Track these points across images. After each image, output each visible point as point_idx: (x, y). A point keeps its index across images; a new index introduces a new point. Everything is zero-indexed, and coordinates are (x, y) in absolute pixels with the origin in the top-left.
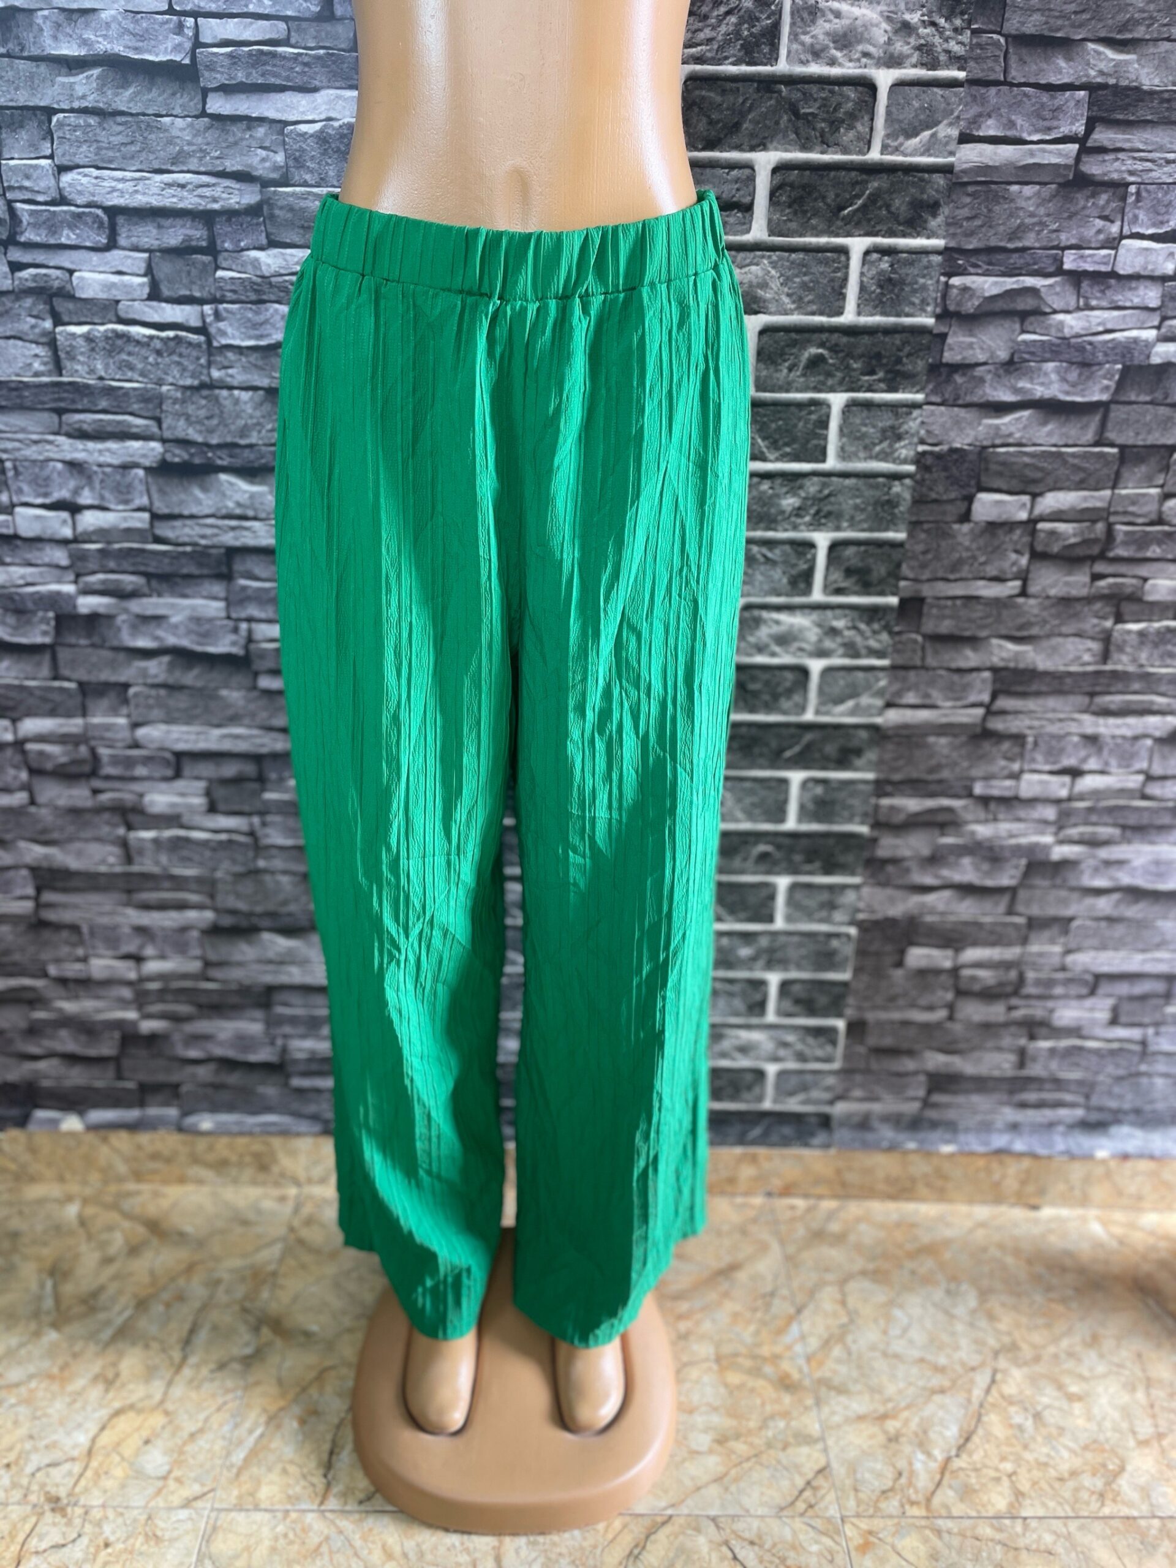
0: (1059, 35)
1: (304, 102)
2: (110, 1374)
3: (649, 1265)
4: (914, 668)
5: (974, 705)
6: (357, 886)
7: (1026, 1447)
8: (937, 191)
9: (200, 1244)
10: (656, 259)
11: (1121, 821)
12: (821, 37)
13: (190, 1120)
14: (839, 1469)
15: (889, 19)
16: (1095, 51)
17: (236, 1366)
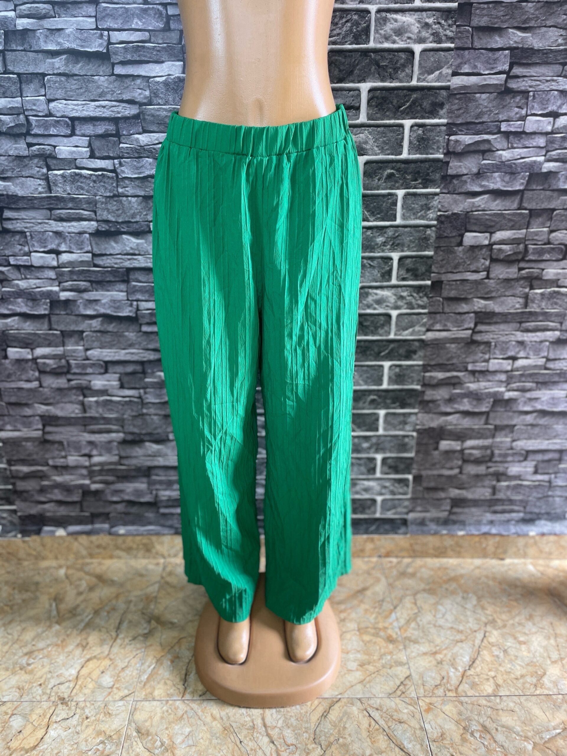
0: (496, 26)
1: (157, 68)
2: (84, 644)
3: (327, 587)
4: (439, 313)
5: (467, 329)
6: (192, 417)
7: (500, 665)
8: (443, 98)
9: (122, 585)
10: (319, 137)
11: (536, 380)
12: (389, 31)
13: (114, 529)
14: (415, 676)
15: (419, 22)
16: (513, 33)
17: (141, 638)
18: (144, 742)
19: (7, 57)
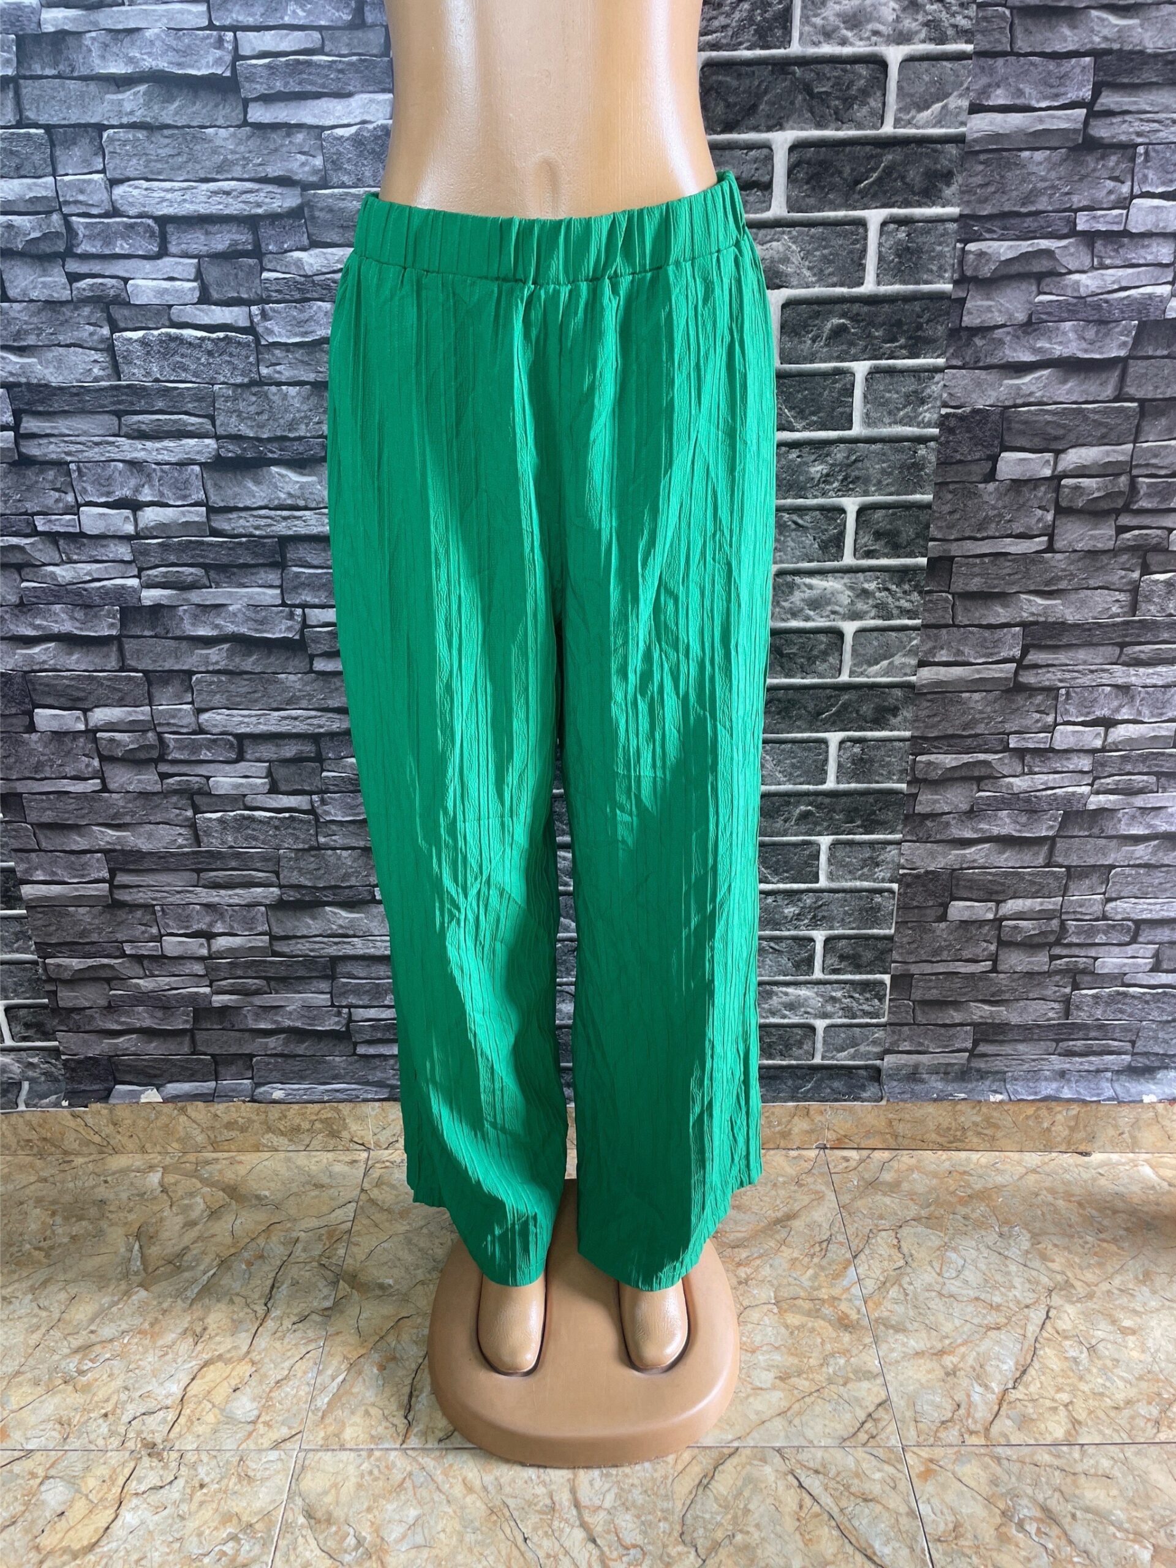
0: (1063, 4)
1: (339, 107)
2: (198, 1330)
3: (708, 1210)
4: (946, 626)
5: (1006, 661)
6: (417, 849)
7: (1081, 1378)
8: (950, 161)
9: (277, 1206)
10: (680, 240)
11: (1155, 769)
12: (832, 18)
13: (262, 1090)
14: (898, 1401)
16: (1098, 18)
17: (318, 1319)
18: (321, 1537)
19: (24, 91)
